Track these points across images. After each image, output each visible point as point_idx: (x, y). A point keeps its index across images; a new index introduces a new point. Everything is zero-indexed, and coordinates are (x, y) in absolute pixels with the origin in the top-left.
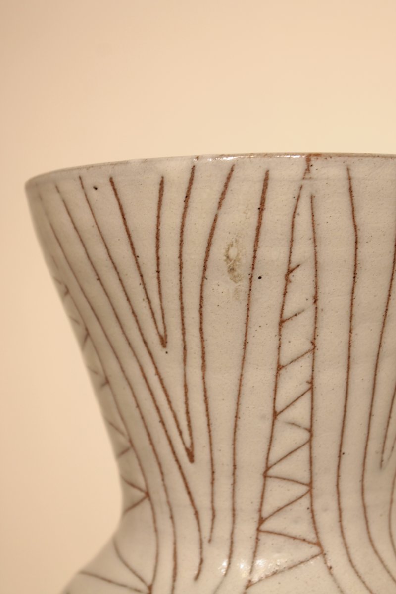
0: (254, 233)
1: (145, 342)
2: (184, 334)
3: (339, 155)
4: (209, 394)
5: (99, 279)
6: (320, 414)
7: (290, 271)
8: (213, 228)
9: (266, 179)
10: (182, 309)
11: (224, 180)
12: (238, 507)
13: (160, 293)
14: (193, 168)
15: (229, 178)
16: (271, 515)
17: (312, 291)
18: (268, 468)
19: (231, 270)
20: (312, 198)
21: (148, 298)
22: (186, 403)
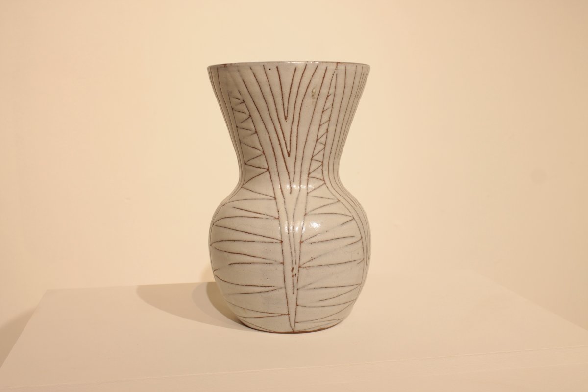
0: (321, 84)
1: (278, 118)
2: (294, 115)
3: (344, 63)
4: (299, 134)
5: (264, 98)
6: (328, 140)
7: (328, 96)
8: (310, 83)
9: (326, 69)
10: (295, 108)
11: (315, 69)
12: (302, 170)
13: (288, 103)
14: (306, 65)
15: (316, 68)
16: (312, 172)
17: (332, 102)
18: (313, 157)
19: (313, 96)
20: (337, 75)
21: (283, 104)
22: (290, 138)
